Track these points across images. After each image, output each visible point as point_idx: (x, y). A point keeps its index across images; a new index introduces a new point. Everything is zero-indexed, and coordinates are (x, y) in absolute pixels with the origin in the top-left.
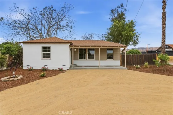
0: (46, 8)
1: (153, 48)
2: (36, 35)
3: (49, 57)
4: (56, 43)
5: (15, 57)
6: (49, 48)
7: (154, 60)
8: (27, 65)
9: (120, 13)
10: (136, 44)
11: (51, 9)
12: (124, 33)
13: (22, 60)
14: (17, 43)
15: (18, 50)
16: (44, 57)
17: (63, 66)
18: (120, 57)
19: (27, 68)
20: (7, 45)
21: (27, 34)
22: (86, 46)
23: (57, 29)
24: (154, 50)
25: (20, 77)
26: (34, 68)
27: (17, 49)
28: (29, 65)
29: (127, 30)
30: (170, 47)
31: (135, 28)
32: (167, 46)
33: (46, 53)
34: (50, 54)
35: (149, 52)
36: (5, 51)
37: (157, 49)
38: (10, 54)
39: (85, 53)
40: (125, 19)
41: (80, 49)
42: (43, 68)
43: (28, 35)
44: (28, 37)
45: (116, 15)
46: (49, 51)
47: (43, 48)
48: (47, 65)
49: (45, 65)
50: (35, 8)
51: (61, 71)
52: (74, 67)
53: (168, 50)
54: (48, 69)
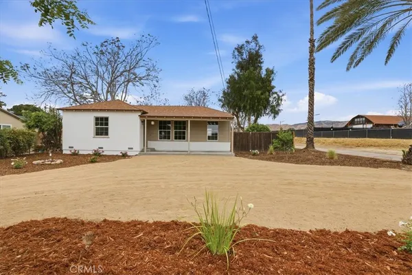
0: (106, 42)
2: (87, 94)
3: (107, 134)
5: (48, 134)
6: (107, 119)
8: (70, 147)
11: (117, 43)
13: (60, 140)
14: (52, 110)
15: (53, 122)
16: (97, 134)
17: (129, 148)
19: (69, 152)
20: (37, 112)
21: (69, 92)
23: (128, 81)
25: (59, 161)
26: (81, 153)
27: (53, 120)
28: (72, 147)
32: (364, 119)
33: (102, 128)
34: (107, 129)
36: (33, 123)
38: (40, 128)
39: (169, 128)
40: (262, 65)
41: (161, 122)
42: (95, 151)
43: (71, 95)
44: (70, 98)
46: (107, 124)
47: (97, 119)
48: (102, 148)
49: (100, 148)
50: (85, 44)
51: (125, 156)
52: (147, 151)
54: (104, 154)
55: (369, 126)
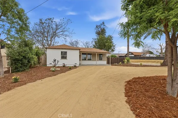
1: (122, 54)
3: (66, 58)
4: (71, 49)
6: (66, 52)
7: (124, 60)
8: (50, 64)
9: (102, 28)
10: (113, 51)
12: (107, 44)
16: (62, 58)
17: (75, 64)
18: (106, 59)
19: (49, 66)
22: (86, 52)
24: (123, 55)
29: (109, 42)
30: (133, 54)
31: (112, 41)
33: (64, 56)
34: (66, 56)
35: (120, 57)
37: (124, 55)
40: (106, 33)
45: (100, 30)
46: (66, 54)
47: (62, 52)
51: (75, 67)
53: (132, 56)
54: (66, 66)
55: (133, 56)
